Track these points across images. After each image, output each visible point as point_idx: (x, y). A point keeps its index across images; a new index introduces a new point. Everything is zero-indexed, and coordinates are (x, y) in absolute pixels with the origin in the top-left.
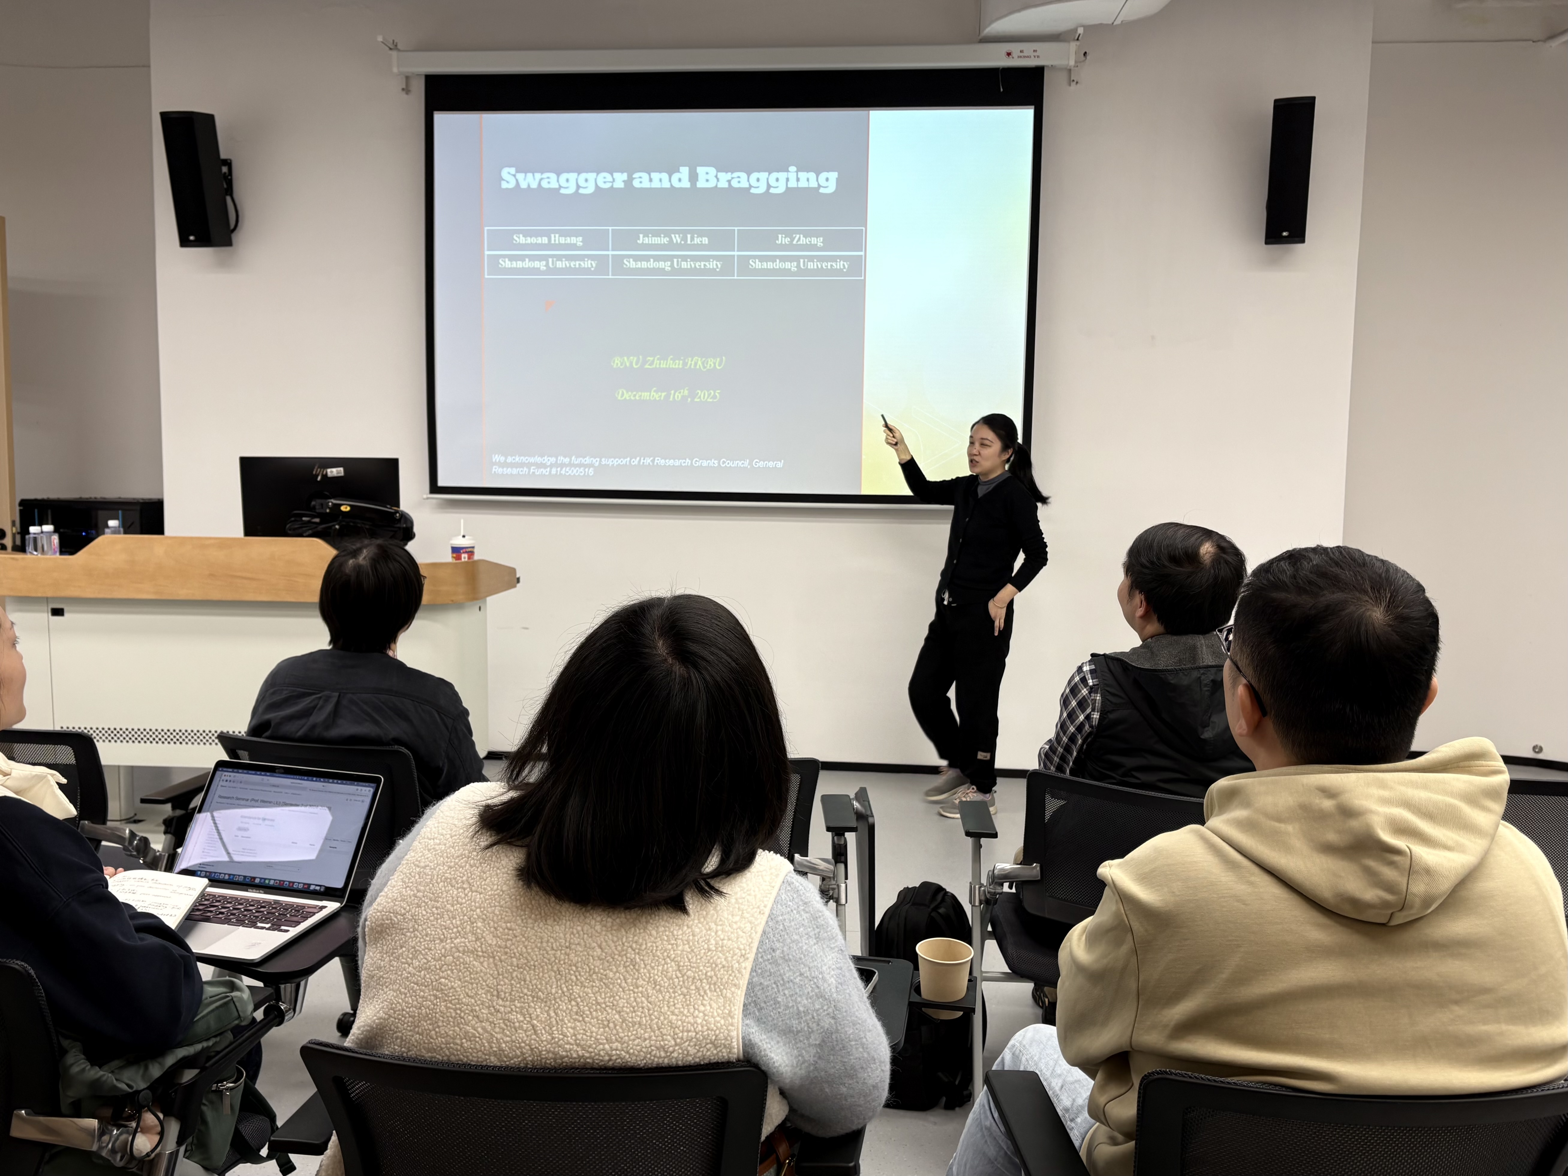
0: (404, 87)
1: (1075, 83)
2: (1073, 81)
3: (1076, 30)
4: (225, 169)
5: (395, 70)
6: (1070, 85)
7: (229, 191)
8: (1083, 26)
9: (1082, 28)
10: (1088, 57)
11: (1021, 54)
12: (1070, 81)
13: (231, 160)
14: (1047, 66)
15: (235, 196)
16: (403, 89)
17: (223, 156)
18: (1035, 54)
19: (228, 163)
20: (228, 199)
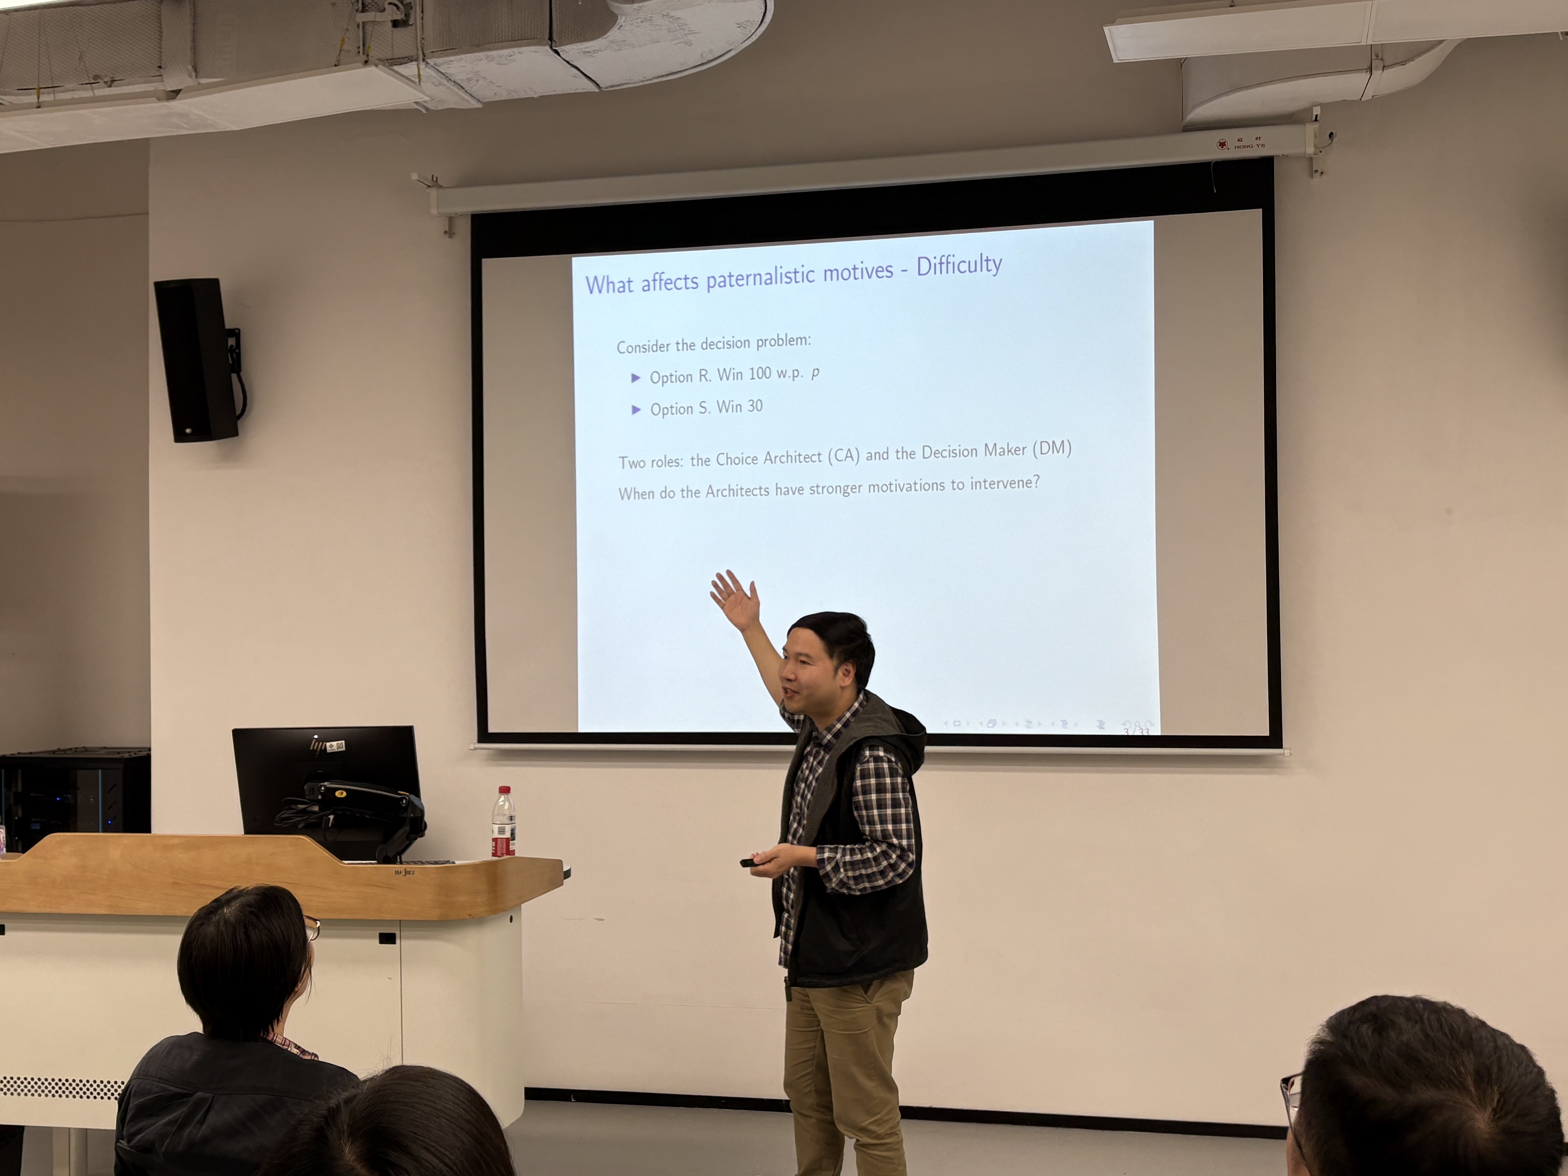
0: (447, 229)
1: (1318, 174)
2: (1317, 171)
3: (1310, 109)
4: (231, 342)
5: (434, 211)
6: (1312, 177)
7: (237, 367)
8: (1321, 105)
9: (1319, 108)
10: (1335, 140)
11: (1240, 144)
12: (1313, 172)
13: (239, 330)
14: (1278, 156)
15: (242, 374)
16: (446, 232)
17: (229, 324)
18: (1258, 142)
19: (235, 333)
20: (234, 377)
